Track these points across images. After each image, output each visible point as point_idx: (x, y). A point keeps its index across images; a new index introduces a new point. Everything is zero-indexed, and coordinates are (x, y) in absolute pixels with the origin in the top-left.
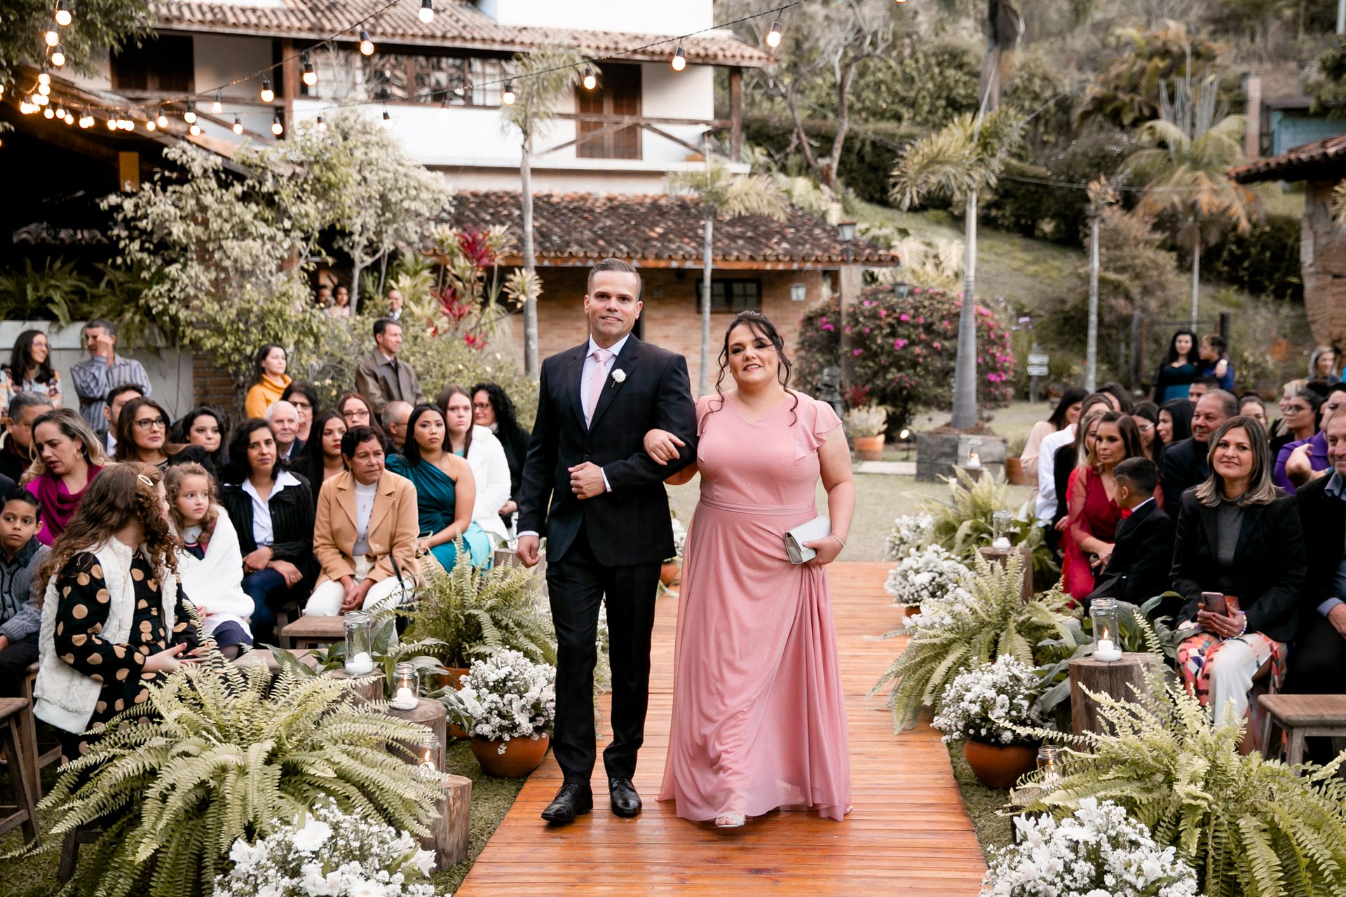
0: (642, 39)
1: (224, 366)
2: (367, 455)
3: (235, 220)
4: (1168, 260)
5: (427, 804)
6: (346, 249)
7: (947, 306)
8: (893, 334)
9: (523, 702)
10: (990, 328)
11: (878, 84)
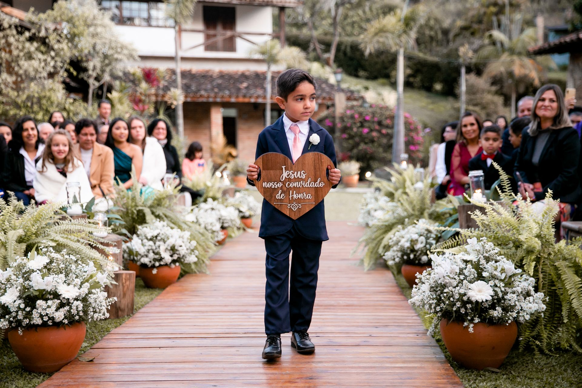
2: (86, 134)
3: (26, 51)
4: (499, 100)
6: (85, 79)
7: (389, 112)
8: (362, 126)
9: (166, 246)
10: (411, 124)
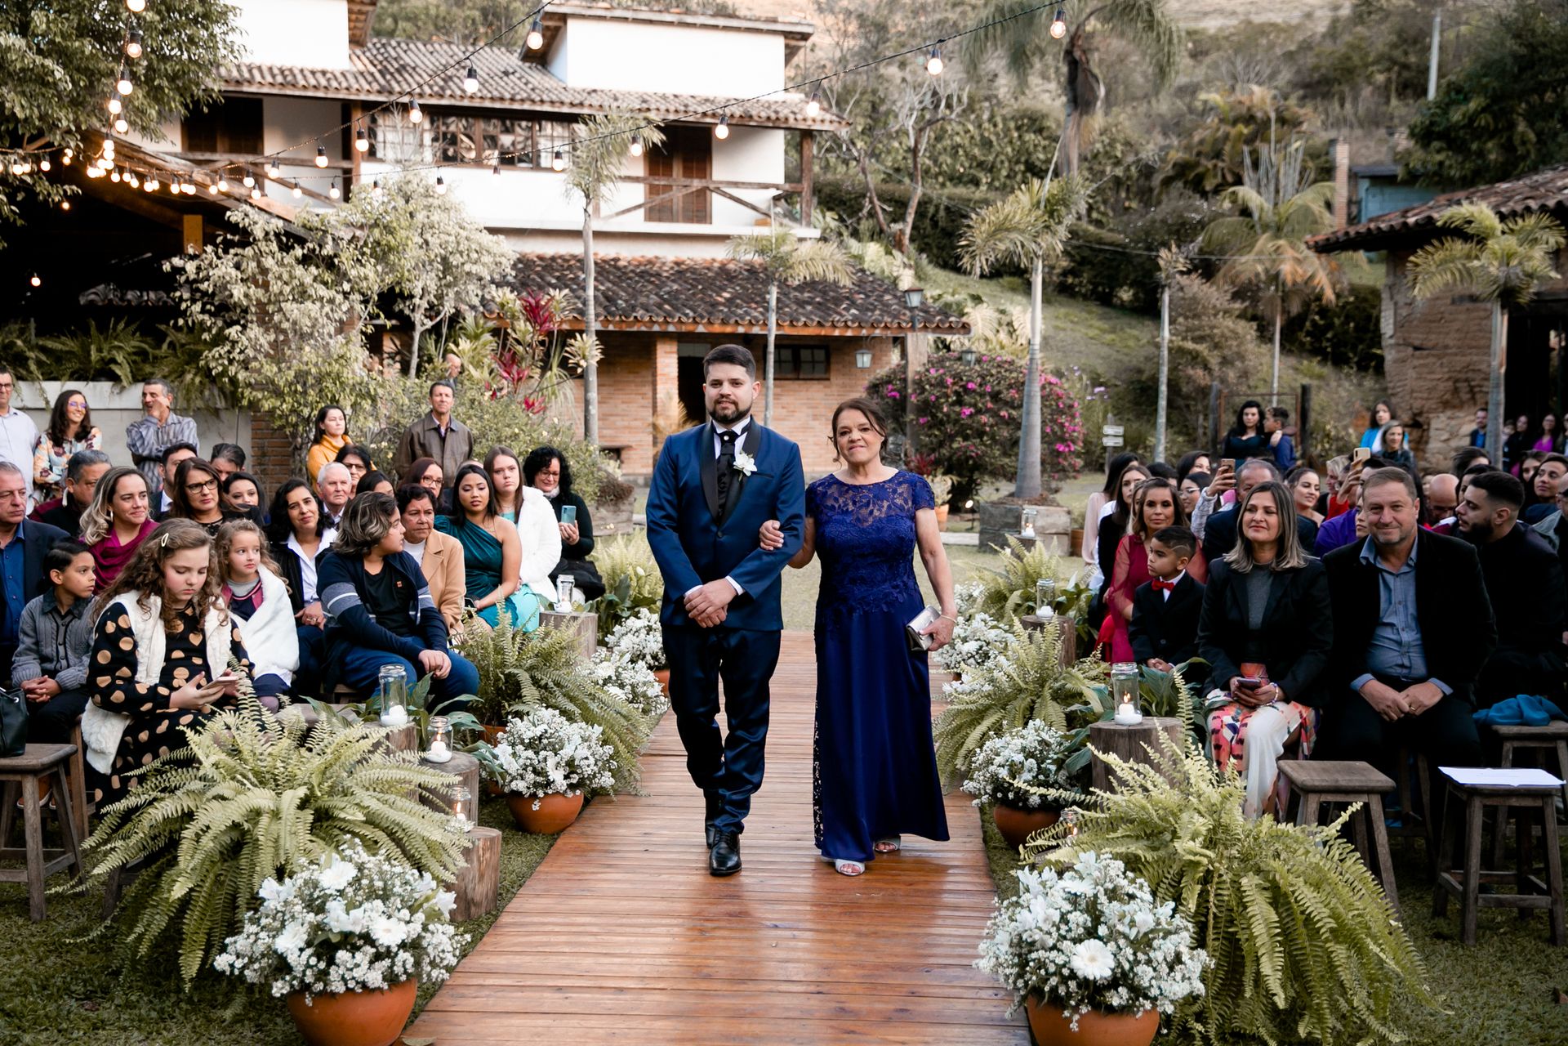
0: (712, 102)
1: (282, 428)
2: (417, 513)
3: (295, 282)
4: (1248, 330)
5: (454, 852)
6: (407, 312)
7: (1014, 375)
8: (959, 402)
9: (557, 759)
10: (1059, 397)
11: (955, 148)
